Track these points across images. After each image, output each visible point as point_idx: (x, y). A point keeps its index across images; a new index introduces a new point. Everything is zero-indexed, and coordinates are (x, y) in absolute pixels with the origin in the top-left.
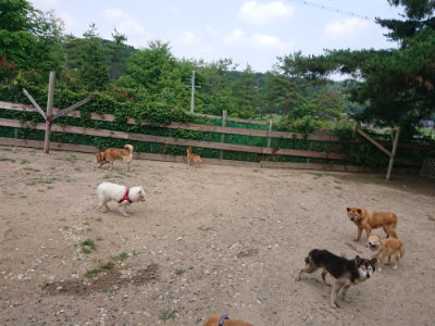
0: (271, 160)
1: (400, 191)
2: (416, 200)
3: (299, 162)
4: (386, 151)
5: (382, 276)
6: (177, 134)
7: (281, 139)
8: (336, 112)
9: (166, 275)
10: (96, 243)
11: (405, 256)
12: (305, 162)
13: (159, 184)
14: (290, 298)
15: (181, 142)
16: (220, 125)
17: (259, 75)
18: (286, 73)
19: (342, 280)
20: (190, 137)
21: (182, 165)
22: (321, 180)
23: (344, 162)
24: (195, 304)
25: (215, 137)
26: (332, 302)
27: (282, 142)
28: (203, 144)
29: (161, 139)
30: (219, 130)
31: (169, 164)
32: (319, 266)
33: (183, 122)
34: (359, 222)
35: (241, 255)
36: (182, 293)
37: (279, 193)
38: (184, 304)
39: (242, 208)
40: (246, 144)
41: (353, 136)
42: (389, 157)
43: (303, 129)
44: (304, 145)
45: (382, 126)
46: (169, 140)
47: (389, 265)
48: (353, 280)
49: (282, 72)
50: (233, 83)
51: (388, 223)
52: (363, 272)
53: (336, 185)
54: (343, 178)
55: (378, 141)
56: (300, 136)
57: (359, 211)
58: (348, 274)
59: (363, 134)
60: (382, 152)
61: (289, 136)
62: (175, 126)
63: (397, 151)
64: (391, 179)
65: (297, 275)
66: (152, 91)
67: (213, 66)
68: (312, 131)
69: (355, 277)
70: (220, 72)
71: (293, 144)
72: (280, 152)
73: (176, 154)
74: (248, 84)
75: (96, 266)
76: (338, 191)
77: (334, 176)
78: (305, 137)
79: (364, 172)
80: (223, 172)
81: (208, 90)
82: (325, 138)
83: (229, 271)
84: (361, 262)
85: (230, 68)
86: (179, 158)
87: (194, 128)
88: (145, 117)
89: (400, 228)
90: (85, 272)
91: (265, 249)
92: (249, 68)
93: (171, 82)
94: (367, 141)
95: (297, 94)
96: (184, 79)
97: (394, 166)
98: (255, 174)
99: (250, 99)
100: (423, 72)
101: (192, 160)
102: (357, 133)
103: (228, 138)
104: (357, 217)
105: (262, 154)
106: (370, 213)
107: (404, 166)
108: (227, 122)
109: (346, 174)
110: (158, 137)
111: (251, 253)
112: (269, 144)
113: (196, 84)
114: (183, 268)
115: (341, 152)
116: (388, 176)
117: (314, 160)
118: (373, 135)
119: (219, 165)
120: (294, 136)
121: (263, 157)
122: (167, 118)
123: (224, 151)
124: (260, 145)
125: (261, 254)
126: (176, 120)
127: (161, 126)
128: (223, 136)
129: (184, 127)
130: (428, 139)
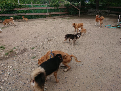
0: (49, 17)
1: (82, 19)
2: (86, 21)
3: (57, 16)
4: (78, 9)
6: (18, 12)
7: (51, 9)
10: (4, 47)
12: (58, 16)
14: (63, 47)
15: (20, 14)
16: (31, 7)
19: (74, 39)
21: (22, 22)
22: (64, 20)
23: (68, 14)
24: (40, 54)
25: (30, 11)
27: (51, 11)
28: (27, 14)
30: (31, 9)
32: (68, 38)
33: (18, 7)
34: (75, 27)
35: (48, 41)
37: (54, 25)
39: (45, 30)
40: (41, 12)
41: (70, 6)
42: (79, 11)
43: (56, 5)
44: (57, 10)
45: (76, 2)
48: (76, 39)
51: (82, 26)
52: (78, 36)
53: (67, 20)
54: (69, 18)
55: (76, 6)
56: (56, 8)
58: (75, 38)
62: (16, 9)
63: (81, 9)
64: (80, 17)
65: (63, 42)
68: (59, 6)
71: (54, 10)
72: (51, 14)
73: (19, 19)
75: (7, 52)
76: (68, 22)
77: (66, 18)
78: (57, 8)
79: (73, 16)
80: (36, 22)
82: (63, 8)
83: (46, 45)
84: (78, 34)
86: (20, 20)
87: (23, 9)
88: (4, 7)
90: (5, 54)
91: (54, 38)
94: (73, 7)
97: (80, 13)
98: (46, 21)
101: (25, 20)
103: (35, 11)
105: (46, 15)
107: (83, 13)
109: (69, 17)
110: (11, 14)
111: (51, 40)
112: (48, 12)
115: (67, 11)
116: (79, 16)
117: (61, 15)
118: (74, 5)
119: (34, 20)
120: (54, 8)
121: (47, 16)
122: (13, 7)
123: (35, 15)
124: (45, 12)
125: (53, 40)
126: (16, 7)
127: (11, 10)
128: (33, 11)
129: (19, 9)
130: (87, 4)
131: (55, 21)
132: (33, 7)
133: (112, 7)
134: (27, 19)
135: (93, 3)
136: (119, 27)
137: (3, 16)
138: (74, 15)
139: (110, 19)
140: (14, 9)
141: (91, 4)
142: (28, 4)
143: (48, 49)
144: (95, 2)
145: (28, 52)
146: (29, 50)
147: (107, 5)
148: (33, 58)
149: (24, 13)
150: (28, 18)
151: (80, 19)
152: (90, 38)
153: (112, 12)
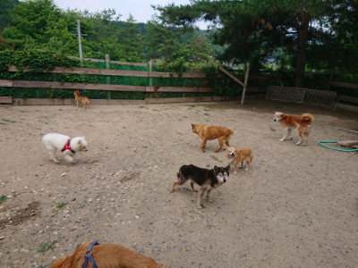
0: (154, 97)
1: (250, 112)
2: (262, 118)
3: (177, 97)
4: (241, 83)
5: (236, 178)
6: (62, 78)
7: (161, 78)
8: (205, 55)
9: (47, 210)
11: (253, 160)
12: (181, 96)
15: (68, 86)
16: (105, 67)
17: (141, 25)
18: (163, 22)
19: (204, 186)
20: (76, 81)
21: (71, 108)
22: (194, 110)
23: (210, 94)
24: (75, 232)
25: (101, 79)
27: (161, 81)
28: (90, 87)
29: (47, 84)
30: (104, 72)
31: (57, 108)
32: (187, 179)
33: (67, 66)
35: (124, 179)
36: (63, 224)
37: (160, 123)
38: (65, 234)
39: (128, 139)
40: (130, 84)
41: (217, 72)
42: (243, 87)
43: (179, 69)
44: (179, 82)
45: (236, 63)
46: (55, 85)
48: (212, 185)
49: (160, 22)
50: (118, 32)
52: (220, 179)
53: (205, 112)
54: (210, 106)
55: (235, 75)
56: (175, 75)
58: (209, 181)
59: (224, 71)
60: (237, 83)
61: (167, 75)
62: (58, 70)
64: (244, 103)
66: (40, 41)
67: (98, 16)
68: (185, 70)
70: (106, 22)
71: (170, 82)
72: (161, 89)
73: (63, 98)
74: (132, 32)
76: (206, 117)
77: (204, 105)
78: (180, 75)
79: (226, 100)
80: (112, 110)
81: (95, 38)
82: (196, 76)
83: (111, 196)
84: (219, 170)
85: (114, 18)
86: (67, 101)
91: (146, 171)
92: (131, 18)
94: (227, 76)
95: (174, 41)
96: (71, 28)
97: (246, 93)
98: (141, 110)
99: (136, 46)
100: (265, 16)
101: (80, 103)
102: (219, 70)
103: (114, 80)
105: (145, 93)
107: (253, 93)
108: (111, 65)
109: (212, 103)
110: (43, 82)
111: (133, 176)
112: (151, 83)
113: (82, 32)
114: (65, 200)
116: (242, 102)
117: (188, 95)
118: (231, 70)
119: (108, 104)
120: (171, 75)
121: (147, 95)
122: (49, 63)
123: (111, 91)
124: (143, 85)
125: (142, 176)
126: (59, 65)
127: (45, 71)
128: (109, 78)
129: (68, 71)
130: (270, 70)
131: (169, 111)
132: (111, 68)
133: (343, 84)
134: (86, 100)
135: (289, 67)
137: (19, 86)
138: (228, 98)
140: (53, 69)
141: (279, 71)
142: (97, 61)
143: (112, 212)
144: (293, 65)
147: (328, 76)
149: (81, 82)
150: (90, 98)
151: (244, 112)
153: (343, 97)
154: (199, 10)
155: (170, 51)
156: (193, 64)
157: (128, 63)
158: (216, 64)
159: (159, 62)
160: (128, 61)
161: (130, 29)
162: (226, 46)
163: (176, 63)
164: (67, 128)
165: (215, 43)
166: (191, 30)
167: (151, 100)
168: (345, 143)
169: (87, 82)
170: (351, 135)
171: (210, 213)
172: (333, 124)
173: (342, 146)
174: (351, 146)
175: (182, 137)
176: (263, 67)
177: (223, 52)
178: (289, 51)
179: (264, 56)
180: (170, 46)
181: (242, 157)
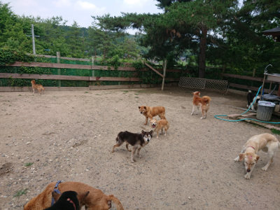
0: (96, 85)
1: (169, 96)
2: (177, 99)
3: (114, 84)
4: (161, 75)
6: (21, 71)
7: (101, 71)
8: (134, 53)
13: (9, 109)
14: (107, 164)
15: (26, 76)
16: (56, 62)
17: (84, 29)
18: (101, 28)
19: (136, 146)
20: (32, 73)
21: (29, 94)
22: (127, 94)
23: (139, 83)
24: (41, 182)
25: (53, 71)
26: (132, 159)
27: (101, 73)
28: (44, 77)
29: (9, 75)
30: (55, 66)
31: (17, 94)
32: (123, 141)
33: (25, 61)
34: (145, 114)
35: (76, 145)
36: (31, 177)
37: (102, 104)
38: (33, 184)
39: (76, 116)
40: (77, 75)
41: (143, 67)
42: (162, 78)
43: (115, 63)
44: (116, 73)
45: (158, 60)
46: (15, 76)
47: (162, 134)
48: (141, 145)
49: (99, 27)
50: (65, 34)
51: (160, 112)
52: (146, 139)
53: (136, 96)
54: (139, 91)
55: (156, 69)
56: (113, 69)
57: (145, 108)
58: (139, 142)
59: (148, 65)
60: (159, 75)
61: (106, 68)
62: (18, 64)
64: (164, 90)
67: (49, 22)
68: (119, 64)
69: (142, 142)
70: (55, 26)
71: (109, 73)
72: (101, 79)
73: (22, 86)
74: (76, 35)
76: (136, 99)
77: (135, 91)
78: (116, 69)
79: (151, 87)
80: (63, 95)
81: (46, 39)
82: (128, 69)
83: (67, 157)
85: (61, 23)
86: (25, 88)
87: (35, 65)
89: (167, 115)
91: (92, 138)
92: (75, 23)
93: (14, 33)
94: (151, 70)
95: (111, 42)
96: (26, 31)
97: (165, 82)
98: (87, 94)
99: (79, 45)
100: (175, 27)
101: (36, 89)
102: (146, 66)
103: (63, 71)
104: (144, 111)
105: (90, 81)
106: (151, 108)
107: (170, 82)
108: (61, 60)
109: (141, 89)
110: (5, 74)
111: (82, 143)
112: (93, 74)
113: (35, 34)
114: (31, 162)
115: (137, 77)
116: (162, 88)
117: (123, 83)
118: (153, 65)
119: (60, 90)
120: (109, 68)
121: (90, 83)
122: (11, 59)
123: (61, 80)
124: (87, 75)
125: (89, 142)
126: (19, 60)
127: (7, 65)
128: (59, 70)
129: (26, 65)
130: (181, 66)
131: (109, 96)
132: (61, 63)
133: (232, 76)
134: (41, 87)
135: (194, 64)
136: (244, 121)
139: (227, 100)
140: (13, 63)
141: (188, 66)
142: (50, 56)
143: (68, 168)
144: (198, 62)
145: (11, 175)
146: (18, 169)
147: (221, 69)
148: (18, 195)
149: (36, 73)
150: (44, 86)
151: (164, 95)
152: (177, 142)
153: (232, 85)
154: (129, 21)
155: (107, 50)
156: (126, 60)
157: (75, 59)
158: (143, 61)
159: (99, 58)
160: (73, 57)
161: (75, 32)
162: (150, 48)
163: (113, 59)
164: (27, 109)
165: (141, 45)
166: (123, 35)
167: (94, 87)
168: (232, 115)
169: (41, 73)
170: (238, 111)
171: (140, 164)
172: (225, 103)
173: (230, 118)
174: (236, 118)
175: (119, 114)
176: (177, 63)
177: (148, 51)
178: (194, 52)
179: (177, 55)
180: (106, 46)
181: (162, 126)
